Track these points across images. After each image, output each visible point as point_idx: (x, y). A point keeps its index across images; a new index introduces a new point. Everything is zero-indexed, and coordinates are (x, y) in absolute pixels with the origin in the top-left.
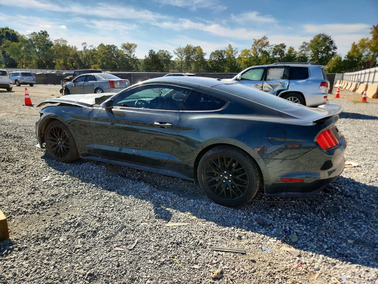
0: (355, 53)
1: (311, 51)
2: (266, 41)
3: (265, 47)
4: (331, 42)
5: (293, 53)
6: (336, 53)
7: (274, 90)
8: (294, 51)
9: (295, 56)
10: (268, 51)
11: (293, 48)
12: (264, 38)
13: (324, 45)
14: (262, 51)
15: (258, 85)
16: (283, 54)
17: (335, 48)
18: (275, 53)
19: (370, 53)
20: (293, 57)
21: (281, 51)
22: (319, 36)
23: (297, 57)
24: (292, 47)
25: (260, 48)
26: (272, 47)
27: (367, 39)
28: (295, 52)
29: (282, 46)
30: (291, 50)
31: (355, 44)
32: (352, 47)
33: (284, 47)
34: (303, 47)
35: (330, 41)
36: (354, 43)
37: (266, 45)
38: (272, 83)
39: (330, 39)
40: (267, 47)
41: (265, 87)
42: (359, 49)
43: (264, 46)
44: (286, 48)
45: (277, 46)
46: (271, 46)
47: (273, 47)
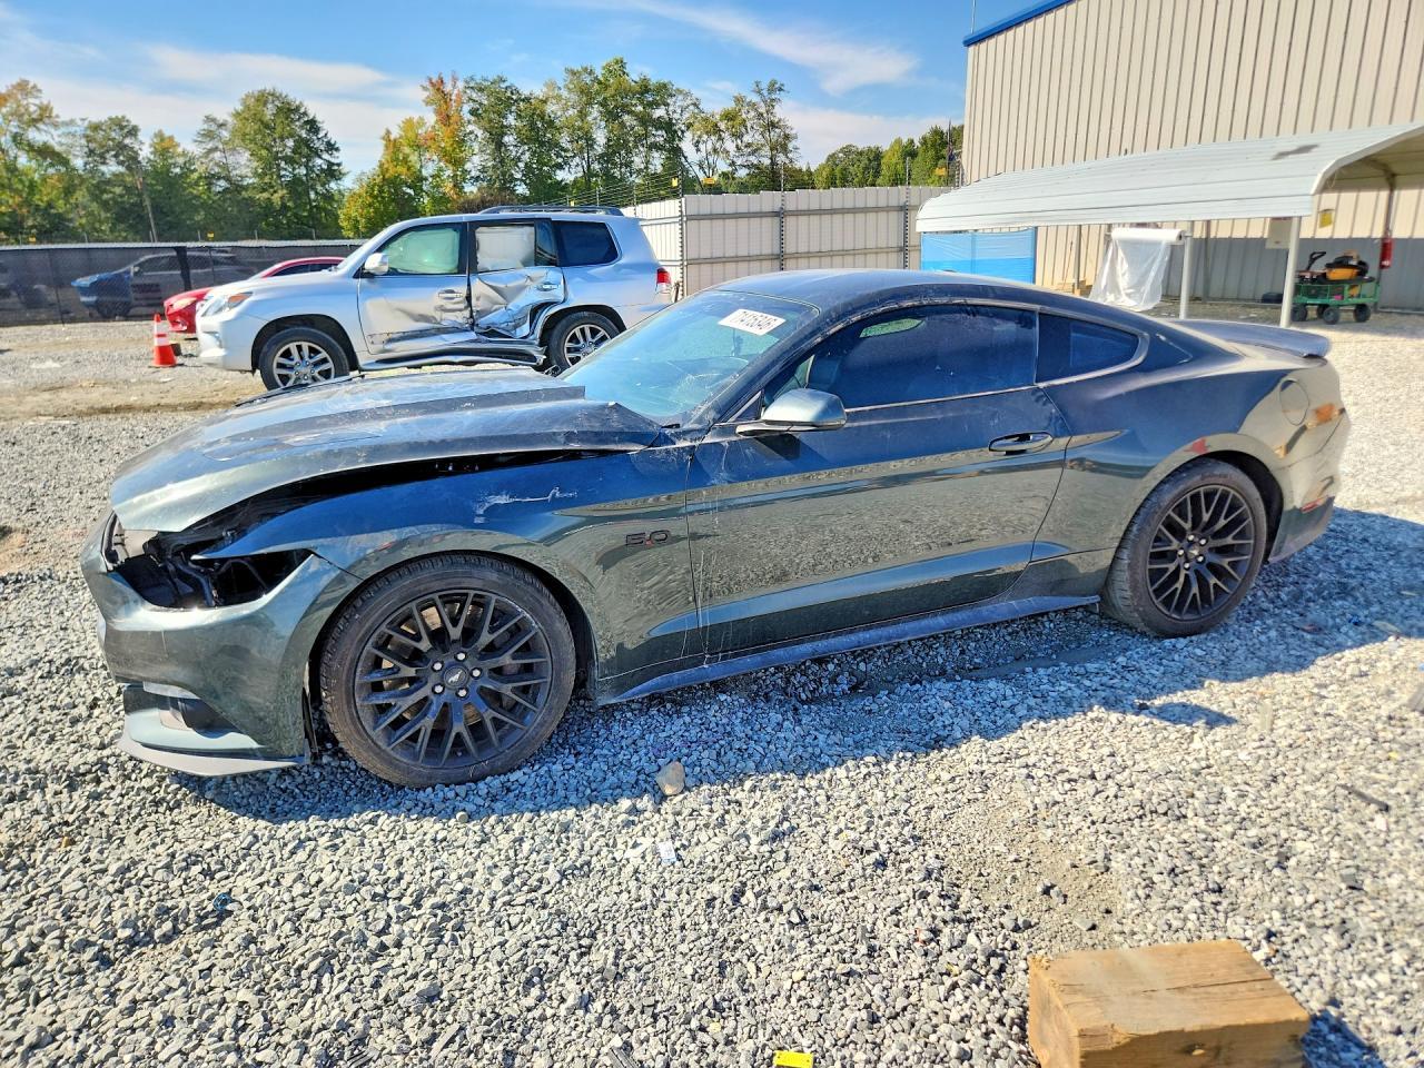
0: (402, 169)
1: (247, 154)
2: (37, 102)
3: (41, 126)
4: (313, 126)
5: (181, 160)
6: (339, 165)
7: (510, 306)
8: (180, 150)
9: (187, 170)
10: (61, 144)
11: (171, 138)
12: (23, 87)
13: (291, 135)
14: (29, 145)
15: (452, 292)
16: (134, 159)
17: (331, 147)
18: (96, 154)
19: (441, 170)
20: (184, 175)
21: (121, 147)
22: (263, 98)
23: (195, 176)
24: (167, 134)
25: (15, 130)
26: (72, 129)
27: (421, 122)
28: (184, 154)
29: (122, 128)
30: (164, 147)
31: (392, 137)
32: (387, 147)
33: (133, 132)
34: (209, 135)
35: (307, 122)
36: (388, 132)
37: (40, 119)
38: (500, 280)
39: (305, 114)
40: (52, 130)
41: (478, 299)
42: (408, 156)
43: (34, 122)
44: (141, 136)
45: (96, 127)
46: (66, 124)
47: (79, 129)
